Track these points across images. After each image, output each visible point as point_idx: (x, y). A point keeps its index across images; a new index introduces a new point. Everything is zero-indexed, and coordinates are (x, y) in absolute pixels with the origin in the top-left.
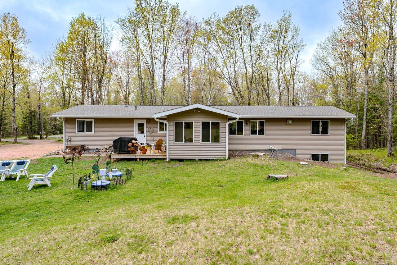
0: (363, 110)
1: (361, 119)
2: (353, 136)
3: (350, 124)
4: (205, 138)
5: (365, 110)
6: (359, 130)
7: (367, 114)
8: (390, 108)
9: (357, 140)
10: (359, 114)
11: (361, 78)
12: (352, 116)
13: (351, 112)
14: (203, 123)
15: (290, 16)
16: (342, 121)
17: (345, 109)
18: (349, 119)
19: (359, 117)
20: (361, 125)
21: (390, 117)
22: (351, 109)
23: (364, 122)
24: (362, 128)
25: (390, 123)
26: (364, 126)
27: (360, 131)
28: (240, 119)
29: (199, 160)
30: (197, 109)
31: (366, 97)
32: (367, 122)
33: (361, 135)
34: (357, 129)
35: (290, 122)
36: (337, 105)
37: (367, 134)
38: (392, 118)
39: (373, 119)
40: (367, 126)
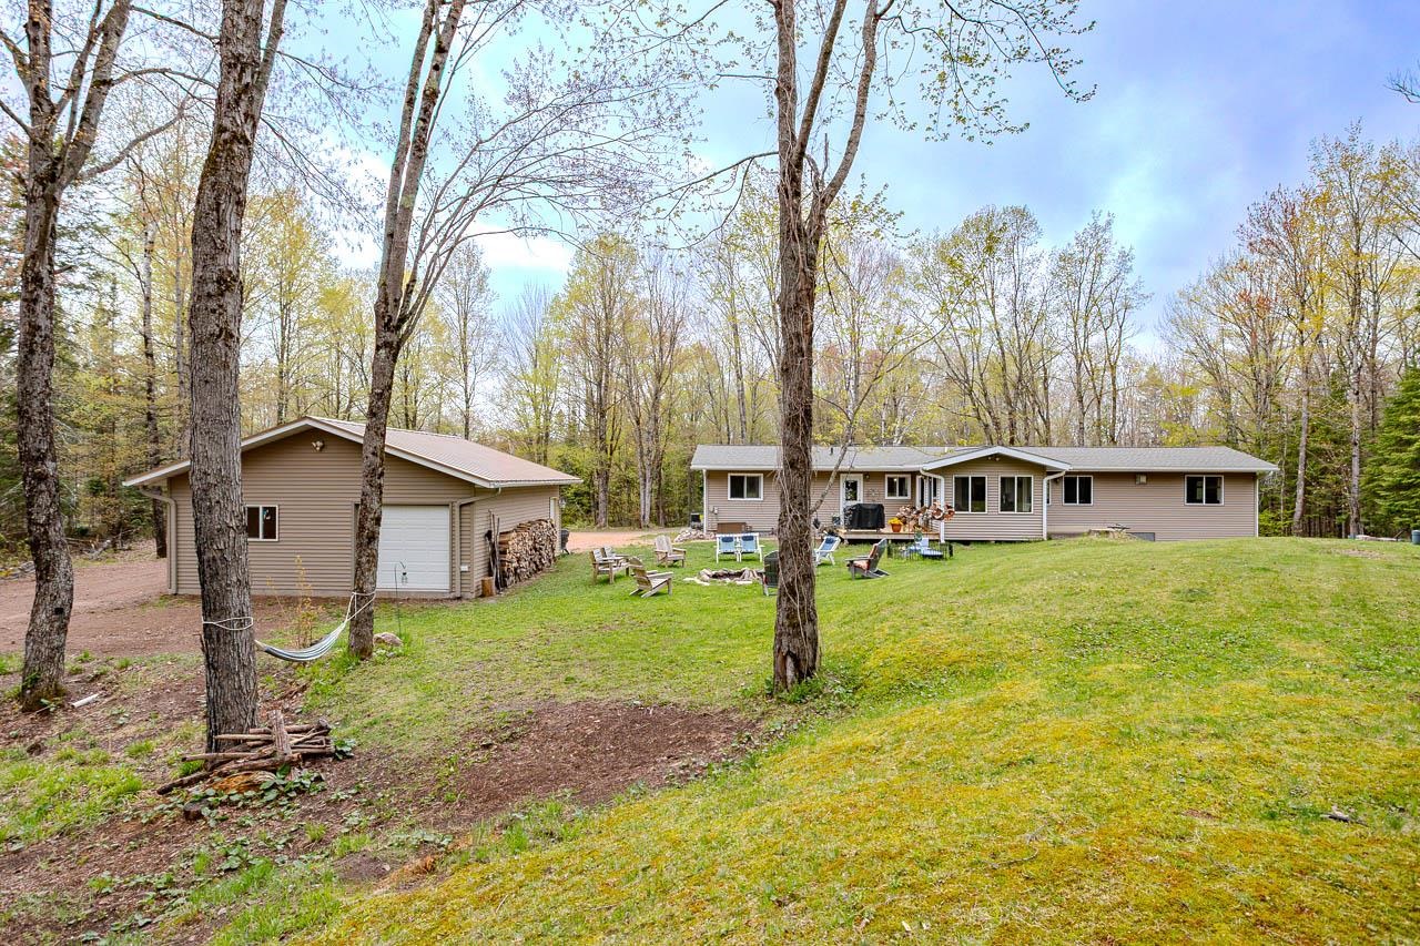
0: (1298, 455)
1: (1291, 475)
2: (1272, 515)
3: (1266, 486)
4: (1007, 506)
5: (1302, 454)
6: (1287, 502)
7: (1306, 465)
8: (1355, 451)
9: (1281, 522)
10: (1287, 463)
11: (1291, 378)
12: (1271, 468)
13: (1267, 458)
14: (1003, 479)
15: (1109, 223)
16: (1250, 477)
17: (1252, 453)
18: (1264, 474)
19: (1287, 471)
20: (1292, 490)
21: (1356, 469)
22: (1266, 450)
23: (1300, 483)
24: (1296, 496)
25: (1355, 482)
26: (1300, 492)
27: (1290, 505)
28: (1067, 473)
29: (996, 542)
30: (996, 455)
31: (1303, 423)
32: (1307, 484)
33: (1293, 514)
34: (1282, 498)
35: (1143, 479)
36: (1231, 443)
37: (1306, 510)
38: (1361, 472)
39: (1322, 474)
40: (1307, 492)
